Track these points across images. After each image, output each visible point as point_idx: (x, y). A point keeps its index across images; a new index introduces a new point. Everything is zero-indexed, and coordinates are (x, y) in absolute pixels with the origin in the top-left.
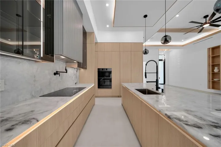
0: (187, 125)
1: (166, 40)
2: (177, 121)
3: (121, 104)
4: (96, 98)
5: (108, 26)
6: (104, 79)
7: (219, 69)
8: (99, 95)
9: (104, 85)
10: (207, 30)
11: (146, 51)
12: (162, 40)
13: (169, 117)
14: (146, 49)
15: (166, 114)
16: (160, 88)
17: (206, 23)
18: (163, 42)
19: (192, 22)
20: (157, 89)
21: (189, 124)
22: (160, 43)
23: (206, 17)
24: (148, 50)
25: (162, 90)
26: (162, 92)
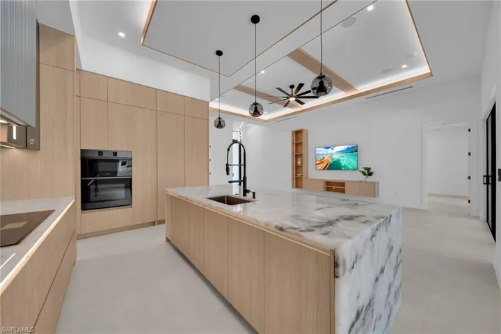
0: (301, 231)
1: (256, 111)
2: (291, 230)
3: (165, 240)
4: (78, 242)
5: (122, 35)
6: (96, 182)
7: (302, 161)
8: (88, 230)
9: (96, 199)
10: (293, 106)
11: (220, 122)
12: (250, 109)
13: (281, 229)
14: (220, 118)
15: (276, 227)
16: (248, 191)
17: (292, 96)
18: (252, 112)
19: (279, 89)
20: (245, 195)
21: (303, 229)
22: (247, 113)
23: (292, 87)
24: (224, 121)
25: (254, 193)
26: (254, 197)
